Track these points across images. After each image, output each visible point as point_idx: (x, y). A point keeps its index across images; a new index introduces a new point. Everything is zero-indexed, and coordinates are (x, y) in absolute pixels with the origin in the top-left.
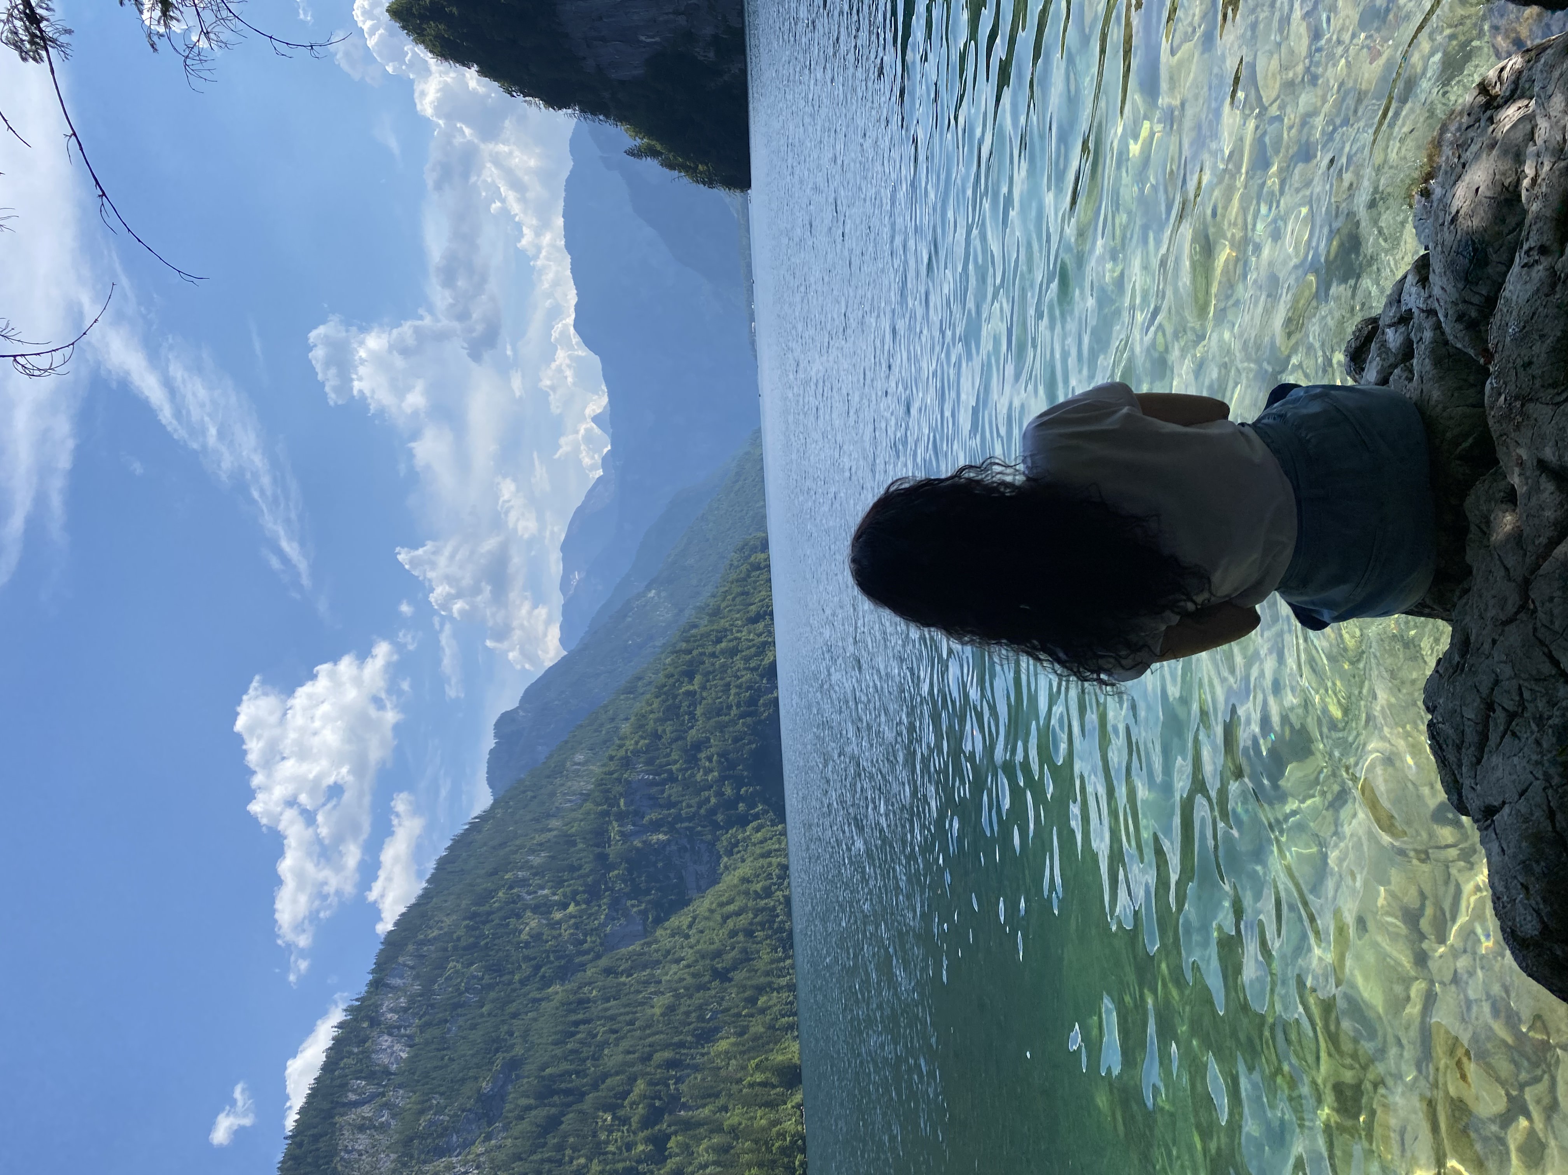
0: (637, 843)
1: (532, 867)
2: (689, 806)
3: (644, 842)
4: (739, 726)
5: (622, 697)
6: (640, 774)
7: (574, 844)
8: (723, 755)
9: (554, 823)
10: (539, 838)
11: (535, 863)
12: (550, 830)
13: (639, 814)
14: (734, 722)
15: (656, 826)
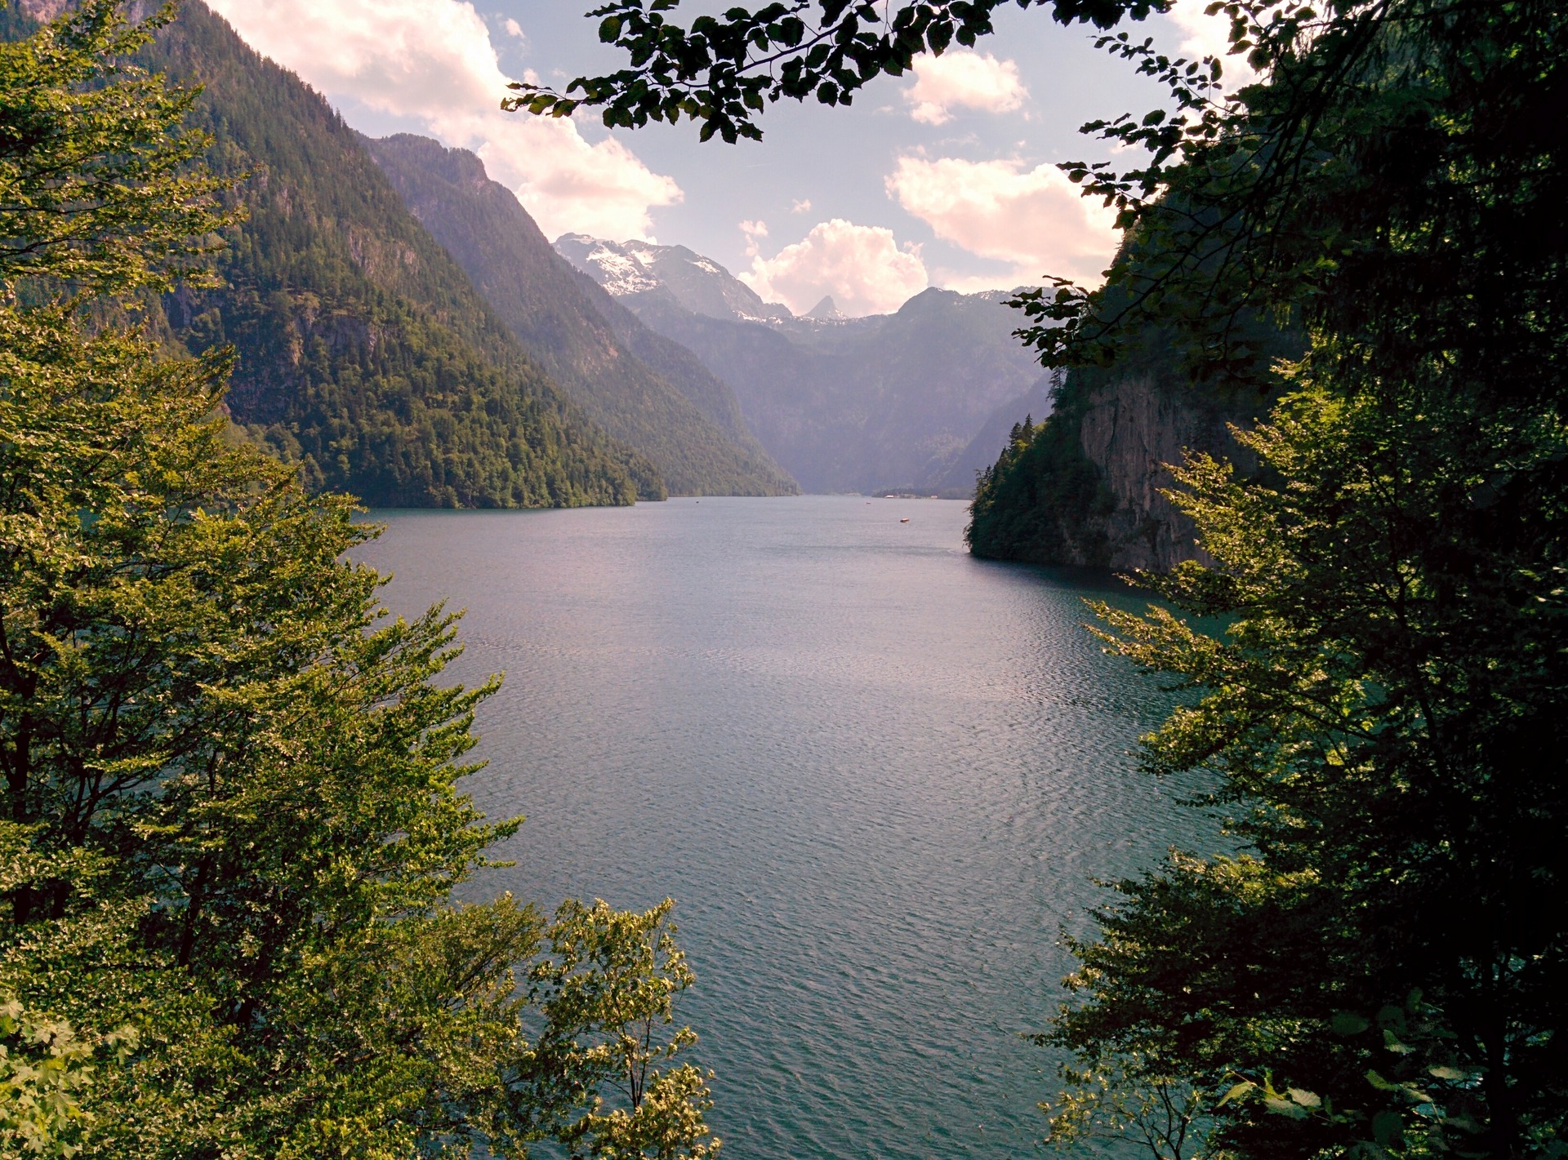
0: (292, 326)
1: (273, 194)
2: (331, 393)
3: (292, 335)
4: (424, 462)
5: (482, 315)
6: (376, 337)
7: (297, 250)
8: (390, 439)
9: (329, 223)
10: (309, 204)
11: (278, 198)
12: (319, 218)
13: (327, 331)
14: (429, 454)
15: (310, 352)
